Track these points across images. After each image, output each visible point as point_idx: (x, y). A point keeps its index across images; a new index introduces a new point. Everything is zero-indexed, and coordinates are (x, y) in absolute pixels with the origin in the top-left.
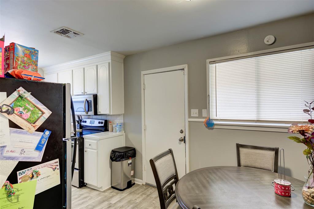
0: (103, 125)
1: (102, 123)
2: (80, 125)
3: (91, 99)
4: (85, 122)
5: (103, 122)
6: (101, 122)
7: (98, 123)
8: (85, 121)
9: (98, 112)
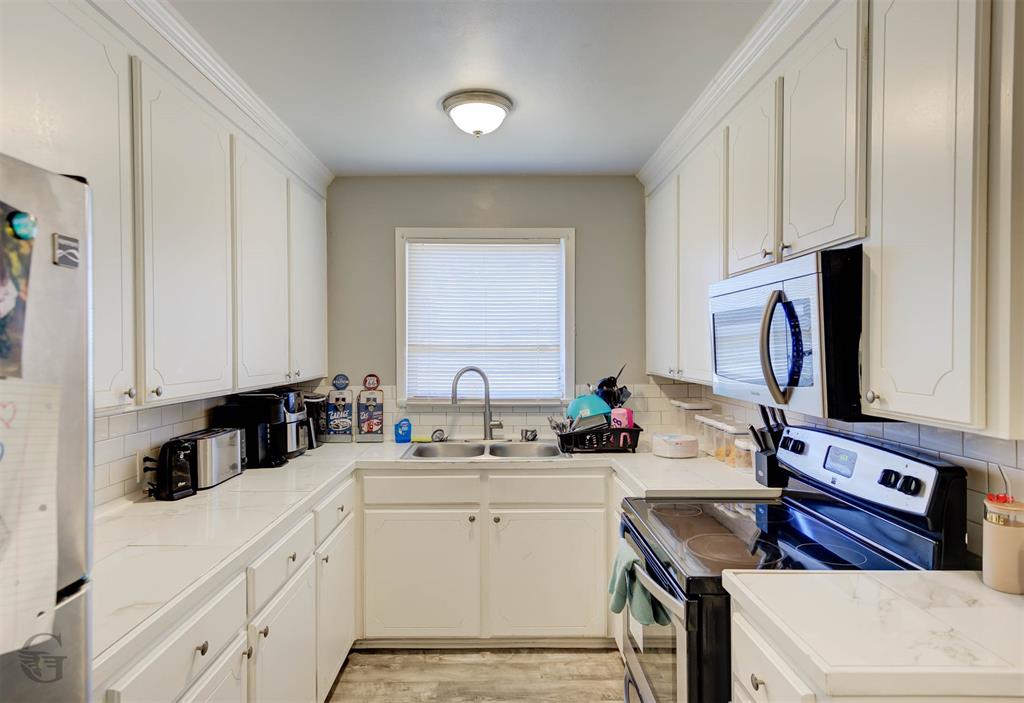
0: (919, 505)
1: (911, 486)
2: (773, 461)
3: (806, 290)
4: (799, 448)
5: (919, 484)
6: (905, 472)
7: (879, 475)
8: (797, 442)
9: (862, 393)
